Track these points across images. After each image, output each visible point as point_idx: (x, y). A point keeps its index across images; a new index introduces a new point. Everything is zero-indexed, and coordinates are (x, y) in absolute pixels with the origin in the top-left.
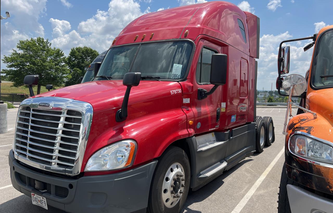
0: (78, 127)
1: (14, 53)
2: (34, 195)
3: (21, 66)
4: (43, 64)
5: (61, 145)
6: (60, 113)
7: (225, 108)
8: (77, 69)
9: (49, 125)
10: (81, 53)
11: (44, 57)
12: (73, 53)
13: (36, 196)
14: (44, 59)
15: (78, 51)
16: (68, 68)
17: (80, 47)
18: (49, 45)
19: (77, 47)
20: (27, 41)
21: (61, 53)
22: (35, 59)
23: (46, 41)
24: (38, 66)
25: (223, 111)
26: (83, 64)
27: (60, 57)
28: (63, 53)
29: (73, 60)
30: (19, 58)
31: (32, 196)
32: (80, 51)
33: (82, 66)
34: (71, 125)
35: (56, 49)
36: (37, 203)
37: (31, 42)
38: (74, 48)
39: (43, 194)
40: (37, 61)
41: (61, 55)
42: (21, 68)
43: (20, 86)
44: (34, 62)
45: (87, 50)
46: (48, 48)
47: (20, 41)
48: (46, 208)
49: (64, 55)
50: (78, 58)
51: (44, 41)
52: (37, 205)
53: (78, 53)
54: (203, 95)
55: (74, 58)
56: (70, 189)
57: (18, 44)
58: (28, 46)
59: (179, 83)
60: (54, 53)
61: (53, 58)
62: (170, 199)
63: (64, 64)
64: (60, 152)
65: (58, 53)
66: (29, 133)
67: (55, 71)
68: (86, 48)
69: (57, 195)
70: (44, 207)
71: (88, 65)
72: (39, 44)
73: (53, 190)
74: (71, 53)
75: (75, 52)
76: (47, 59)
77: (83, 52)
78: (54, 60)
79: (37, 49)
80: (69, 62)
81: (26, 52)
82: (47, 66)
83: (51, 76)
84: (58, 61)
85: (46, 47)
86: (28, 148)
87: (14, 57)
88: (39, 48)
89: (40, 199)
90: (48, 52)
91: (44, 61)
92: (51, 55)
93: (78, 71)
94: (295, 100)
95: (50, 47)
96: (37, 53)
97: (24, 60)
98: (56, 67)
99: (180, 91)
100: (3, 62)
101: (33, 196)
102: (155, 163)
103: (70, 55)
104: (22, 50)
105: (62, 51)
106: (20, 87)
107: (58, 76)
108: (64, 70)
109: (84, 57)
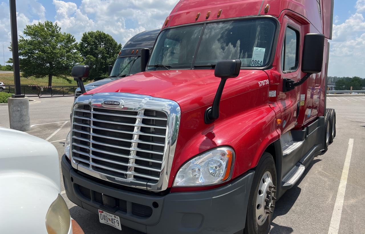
0: (163, 132)
1: (21, 39)
2: (103, 212)
3: (30, 55)
4: (54, 51)
5: (138, 154)
6: (136, 113)
7: (304, 102)
8: (91, 56)
9: (119, 128)
10: (94, 38)
11: (53, 43)
12: (85, 39)
13: (105, 213)
14: (54, 45)
15: (91, 36)
16: (81, 56)
17: (93, 31)
18: (58, 29)
19: (89, 32)
20: (35, 26)
21: (72, 38)
22: (44, 46)
23: (55, 25)
24: (48, 53)
25: (302, 105)
26: (96, 51)
27: (71, 43)
28: (75, 39)
29: (85, 47)
30: (26, 45)
31: (99, 213)
32: (93, 36)
33: (96, 53)
34: (150, 128)
35: (66, 34)
36: (107, 222)
37: (38, 27)
38: (86, 33)
39: (116, 212)
40: (46, 48)
41: (72, 41)
42: (29, 57)
43: (30, 76)
44: (44, 49)
45: (100, 34)
46: (58, 33)
47: (26, 26)
48: (120, 228)
49: (75, 41)
50: (91, 44)
51: (52, 25)
52: (106, 224)
53: (90, 38)
54: (290, 86)
55: (86, 44)
56: (154, 208)
57: (25, 29)
58: (35, 32)
59: (265, 71)
60: (64, 38)
61: (63, 44)
62: (262, 215)
63: (75, 51)
64: (137, 162)
65: (69, 39)
66: (91, 137)
67: (67, 59)
68: (99, 32)
69: (134, 213)
70: (116, 227)
71: (101, 51)
72: (47, 29)
73: (129, 208)
74: (83, 38)
75: (87, 37)
76: (57, 45)
77: (96, 38)
78: (65, 46)
79: (45, 34)
80: (81, 48)
81: (34, 38)
82: (57, 54)
83: (62, 65)
84: (69, 48)
85: (55, 32)
86: (91, 156)
87: (21, 45)
88: (48, 33)
89: (111, 218)
90: (57, 37)
91: (54, 48)
92: (61, 41)
93: (91, 59)
94: (331, 87)
95: (59, 33)
96: (46, 39)
97: (32, 47)
98: (68, 54)
99: (267, 81)
100: (10, 50)
101: (101, 214)
102: (253, 174)
103: (82, 41)
104: (30, 35)
105: (73, 37)
106: (30, 78)
107: (70, 65)
108: (77, 58)
109: (98, 42)
